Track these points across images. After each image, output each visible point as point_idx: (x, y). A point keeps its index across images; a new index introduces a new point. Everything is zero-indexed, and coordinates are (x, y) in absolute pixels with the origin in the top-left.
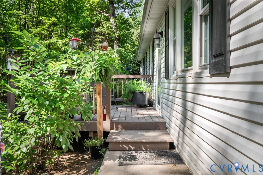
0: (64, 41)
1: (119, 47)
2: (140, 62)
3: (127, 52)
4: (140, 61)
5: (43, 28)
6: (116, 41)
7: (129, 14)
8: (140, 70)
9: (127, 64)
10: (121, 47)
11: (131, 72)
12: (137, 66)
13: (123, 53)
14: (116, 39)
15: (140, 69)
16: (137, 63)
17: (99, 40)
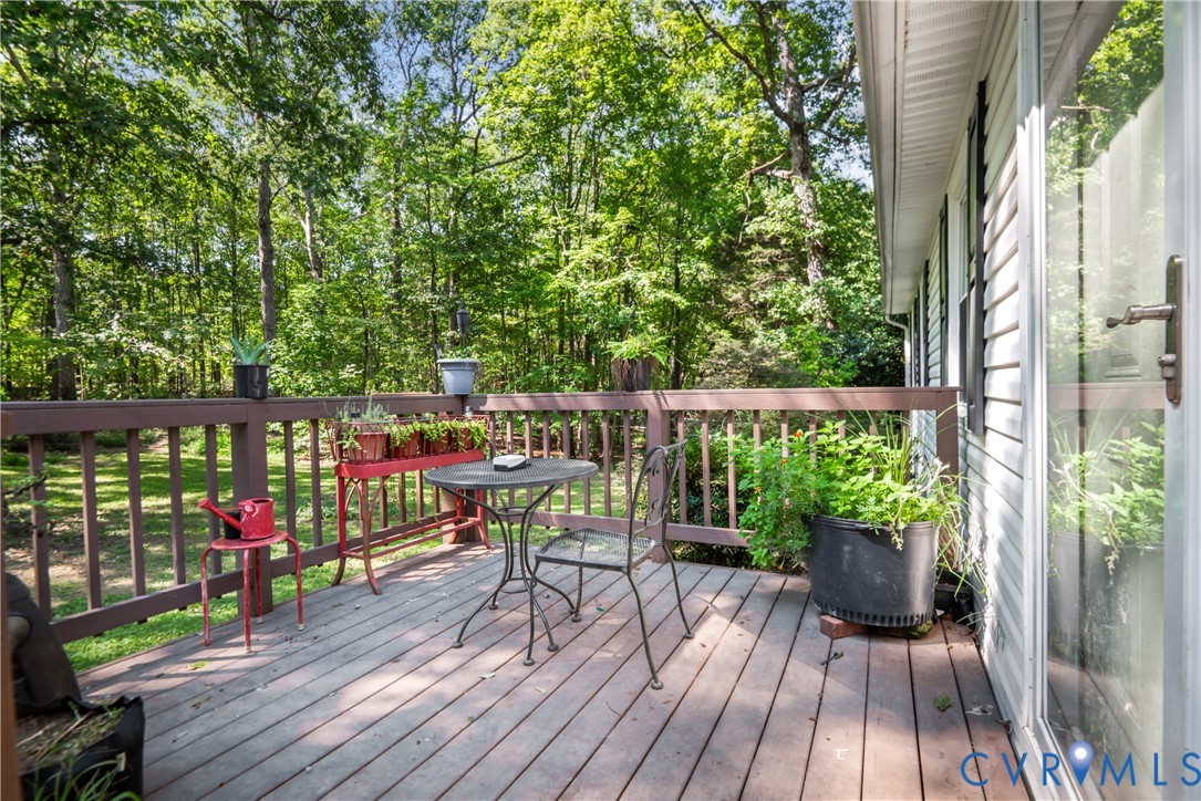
0: (654, 275)
1: (826, 273)
2: (903, 318)
3: (854, 289)
4: (905, 315)
5: (598, 246)
6: (816, 257)
7: (864, 161)
8: (903, 351)
9: (849, 332)
10: (833, 275)
11: (866, 358)
12: (889, 334)
13: (840, 293)
14: (816, 249)
15: (901, 345)
16: (891, 325)
17: (760, 260)
